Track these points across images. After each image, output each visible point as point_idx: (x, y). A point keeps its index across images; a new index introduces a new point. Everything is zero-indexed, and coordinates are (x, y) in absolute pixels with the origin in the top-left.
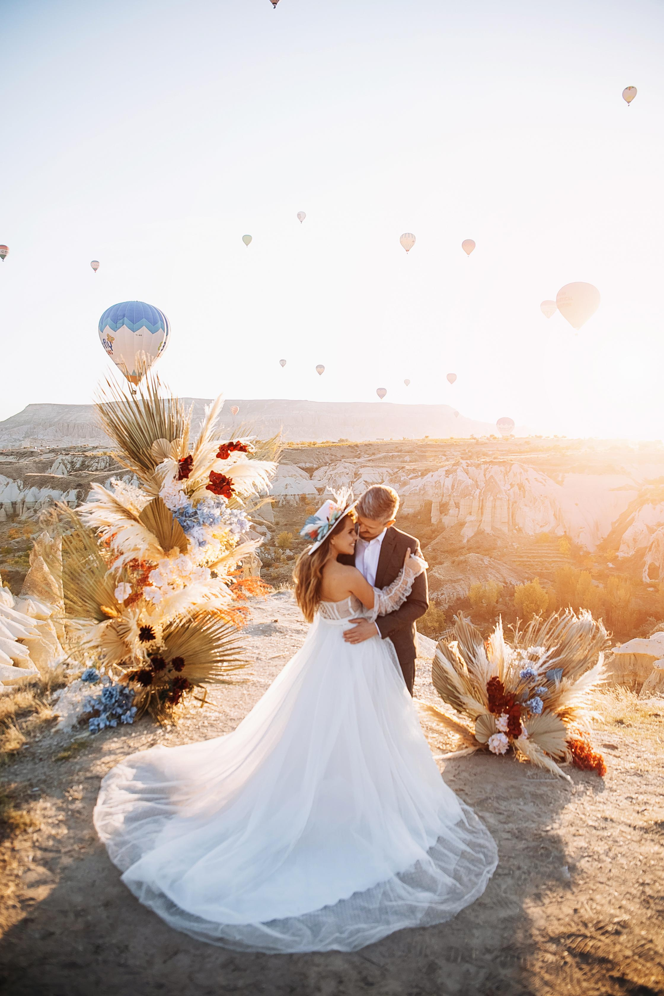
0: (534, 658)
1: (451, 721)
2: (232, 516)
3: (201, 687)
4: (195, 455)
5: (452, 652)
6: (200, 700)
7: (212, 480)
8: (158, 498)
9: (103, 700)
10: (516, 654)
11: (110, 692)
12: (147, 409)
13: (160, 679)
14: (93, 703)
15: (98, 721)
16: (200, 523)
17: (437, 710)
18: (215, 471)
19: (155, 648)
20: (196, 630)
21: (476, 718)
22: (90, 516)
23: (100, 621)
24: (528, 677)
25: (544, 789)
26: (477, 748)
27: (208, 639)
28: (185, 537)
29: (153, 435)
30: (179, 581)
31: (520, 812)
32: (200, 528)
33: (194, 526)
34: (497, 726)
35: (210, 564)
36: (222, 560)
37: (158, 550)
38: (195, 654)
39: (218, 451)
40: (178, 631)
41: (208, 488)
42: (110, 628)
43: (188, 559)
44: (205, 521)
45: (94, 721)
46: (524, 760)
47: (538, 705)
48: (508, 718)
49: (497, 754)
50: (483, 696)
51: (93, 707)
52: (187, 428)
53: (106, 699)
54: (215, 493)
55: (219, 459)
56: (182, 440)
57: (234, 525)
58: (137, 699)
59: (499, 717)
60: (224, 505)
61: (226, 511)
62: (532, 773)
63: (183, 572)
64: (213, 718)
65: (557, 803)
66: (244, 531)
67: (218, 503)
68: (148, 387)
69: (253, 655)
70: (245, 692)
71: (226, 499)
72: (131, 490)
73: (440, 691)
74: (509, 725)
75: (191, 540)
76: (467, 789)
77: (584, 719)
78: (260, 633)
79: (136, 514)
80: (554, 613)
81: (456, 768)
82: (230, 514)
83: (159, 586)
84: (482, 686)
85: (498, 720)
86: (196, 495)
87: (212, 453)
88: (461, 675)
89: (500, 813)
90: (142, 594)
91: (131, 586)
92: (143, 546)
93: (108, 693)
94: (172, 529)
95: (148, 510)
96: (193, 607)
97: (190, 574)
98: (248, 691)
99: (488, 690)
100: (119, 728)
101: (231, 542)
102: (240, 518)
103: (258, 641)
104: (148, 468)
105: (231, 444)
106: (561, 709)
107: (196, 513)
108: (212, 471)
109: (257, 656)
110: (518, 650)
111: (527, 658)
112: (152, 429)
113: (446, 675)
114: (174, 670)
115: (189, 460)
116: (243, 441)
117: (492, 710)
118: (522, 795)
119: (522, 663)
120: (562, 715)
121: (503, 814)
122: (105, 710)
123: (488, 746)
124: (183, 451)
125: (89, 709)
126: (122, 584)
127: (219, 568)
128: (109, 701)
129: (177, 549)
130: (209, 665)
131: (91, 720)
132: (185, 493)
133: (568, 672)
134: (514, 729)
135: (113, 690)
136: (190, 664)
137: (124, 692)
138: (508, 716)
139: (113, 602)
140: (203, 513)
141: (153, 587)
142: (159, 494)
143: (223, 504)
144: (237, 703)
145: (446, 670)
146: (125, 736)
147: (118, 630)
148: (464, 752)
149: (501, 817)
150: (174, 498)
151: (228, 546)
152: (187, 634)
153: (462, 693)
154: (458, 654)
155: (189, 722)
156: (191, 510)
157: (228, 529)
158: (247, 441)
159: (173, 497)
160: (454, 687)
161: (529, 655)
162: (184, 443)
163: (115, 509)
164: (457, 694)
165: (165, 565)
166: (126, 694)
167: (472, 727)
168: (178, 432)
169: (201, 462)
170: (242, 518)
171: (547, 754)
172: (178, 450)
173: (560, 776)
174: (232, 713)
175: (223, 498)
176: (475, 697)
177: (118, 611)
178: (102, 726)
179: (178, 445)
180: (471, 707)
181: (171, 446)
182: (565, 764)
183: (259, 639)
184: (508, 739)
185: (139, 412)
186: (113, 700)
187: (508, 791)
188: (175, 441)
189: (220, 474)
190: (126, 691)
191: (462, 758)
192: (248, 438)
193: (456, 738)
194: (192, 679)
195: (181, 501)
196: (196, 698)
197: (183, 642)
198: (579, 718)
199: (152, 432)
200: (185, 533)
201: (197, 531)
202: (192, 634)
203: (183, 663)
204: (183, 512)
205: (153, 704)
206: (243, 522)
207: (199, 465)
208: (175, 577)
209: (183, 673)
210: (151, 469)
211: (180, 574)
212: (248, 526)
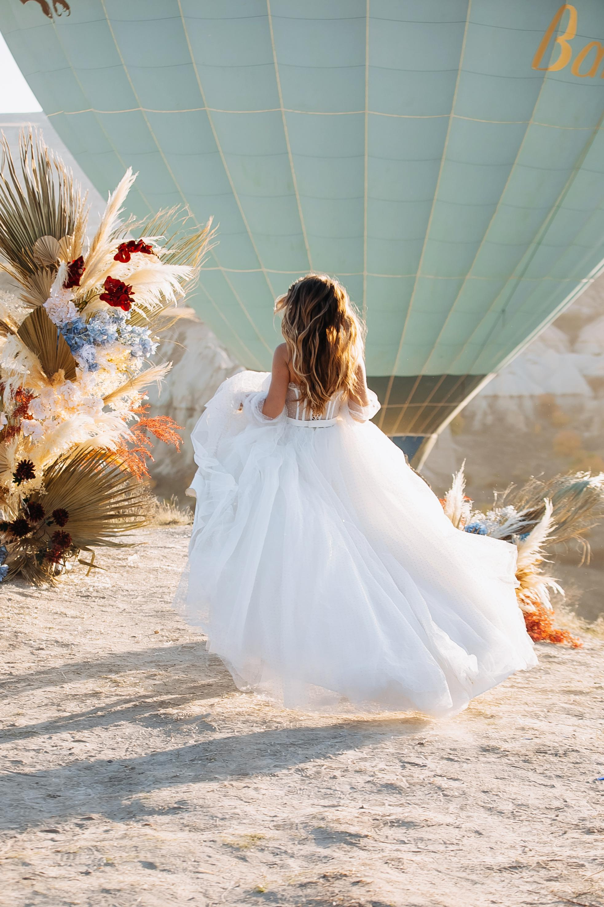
2: (133, 335)
3: (89, 550)
4: (90, 256)
6: (87, 564)
8: (41, 310)
12: (31, 196)
16: (90, 342)
18: (113, 278)
19: (33, 491)
20: (84, 475)
27: (97, 488)
28: (73, 359)
29: (39, 231)
32: (90, 346)
33: (83, 345)
36: (121, 391)
37: (40, 375)
38: (82, 507)
39: (117, 252)
40: (60, 476)
41: (103, 298)
43: (75, 388)
44: (97, 339)
52: (83, 222)
54: (111, 305)
55: (119, 261)
56: (74, 237)
57: (135, 347)
60: (124, 321)
61: (127, 328)
63: (69, 403)
66: (148, 355)
67: (115, 317)
68: (34, 171)
71: (125, 313)
72: (9, 299)
75: (80, 362)
79: (14, 327)
82: (132, 332)
83: (41, 420)
86: (90, 308)
87: (109, 255)
90: (19, 428)
91: (6, 417)
92: (23, 372)
94: (57, 349)
95: (28, 324)
97: (78, 406)
102: (144, 337)
104: (30, 272)
105: (132, 243)
107: (86, 329)
108: (109, 278)
112: (37, 223)
114: (55, 524)
115: (80, 262)
116: (147, 241)
124: (73, 252)
129: (62, 374)
130: (99, 521)
132: (75, 305)
136: (75, 519)
140: (94, 329)
141: (33, 421)
142: (44, 305)
143: (122, 319)
150: (61, 311)
152: (72, 481)
158: (153, 240)
159: (60, 309)
162: (75, 242)
165: (48, 395)
168: (71, 226)
169: (94, 266)
170: (145, 337)
172: (68, 250)
175: (120, 311)
179: (68, 244)
181: (59, 245)
185: (22, 200)
188: (64, 238)
189: (119, 281)
192: (154, 237)
194: (78, 542)
195: (69, 314)
196: (81, 562)
197: (67, 490)
198: (534, 585)
199: (37, 227)
200: (73, 353)
201: (87, 351)
202: (78, 481)
203: (67, 517)
204: (71, 329)
205: (29, 566)
206: (146, 342)
207: (93, 269)
208: (60, 409)
209: (66, 529)
210: (34, 274)
211: (67, 405)
212: (153, 346)
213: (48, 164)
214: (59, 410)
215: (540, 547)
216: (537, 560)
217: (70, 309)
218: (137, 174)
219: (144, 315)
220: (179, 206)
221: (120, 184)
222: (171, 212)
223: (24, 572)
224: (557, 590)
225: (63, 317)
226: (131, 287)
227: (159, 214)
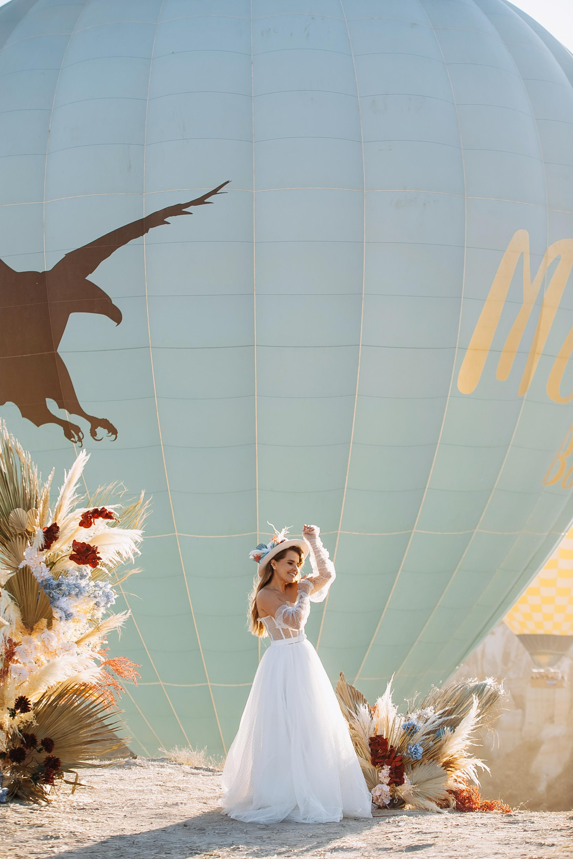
2: (97, 589)
3: (72, 772)
7: (76, 550)
16: (66, 594)
18: (77, 541)
19: (27, 722)
20: (66, 708)
27: (78, 718)
28: (51, 610)
29: (9, 506)
30: (43, 658)
32: (66, 598)
33: (60, 597)
34: (380, 778)
36: (87, 637)
38: (65, 735)
39: (81, 519)
40: (45, 711)
41: (72, 558)
44: (70, 592)
47: (418, 750)
48: (390, 769)
50: (365, 751)
52: (47, 496)
54: (79, 564)
55: (82, 527)
56: (41, 509)
57: (99, 598)
59: (381, 769)
60: (88, 577)
61: (90, 583)
63: (48, 648)
66: (109, 605)
67: (82, 573)
74: (391, 775)
75: (58, 613)
77: (468, 768)
82: (95, 587)
83: (24, 663)
84: (364, 741)
85: (381, 773)
86: (58, 568)
87: (74, 522)
90: (9, 670)
94: (37, 601)
95: (12, 582)
97: (56, 650)
99: (370, 745)
102: (106, 590)
104: (7, 538)
105: (96, 510)
106: (445, 758)
107: (60, 584)
108: (74, 541)
114: (44, 751)
115: (54, 528)
116: (109, 508)
117: (374, 764)
120: (446, 765)
129: (42, 624)
130: (79, 747)
132: (47, 565)
136: (58, 748)
138: (390, 767)
140: (67, 584)
141: (19, 664)
142: (18, 567)
143: (86, 576)
152: (55, 714)
156: (54, 582)
157: (92, 603)
158: (112, 508)
162: (43, 512)
165: (29, 642)
168: (32, 502)
170: (109, 590)
172: (35, 520)
175: (88, 569)
179: (36, 514)
181: (27, 516)
184: (390, 789)
188: (32, 510)
189: (84, 543)
192: (112, 506)
194: (61, 763)
195: (42, 573)
196: (67, 782)
197: (51, 722)
198: (464, 767)
199: (6, 501)
200: (51, 605)
201: (63, 602)
202: (61, 713)
203: (53, 745)
204: (47, 584)
205: (22, 789)
206: (109, 594)
207: (64, 533)
209: (54, 754)
210: (10, 541)
211: (46, 650)
212: (114, 597)
213: (11, 450)
214: (39, 655)
215: (469, 734)
216: (466, 746)
217: (44, 569)
218: (89, 455)
219: (107, 572)
220: (116, 482)
221: (75, 463)
222: (110, 487)
223: (20, 794)
224: (484, 768)
225: (38, 576)
226: (97, 547)
227: (99, 490)
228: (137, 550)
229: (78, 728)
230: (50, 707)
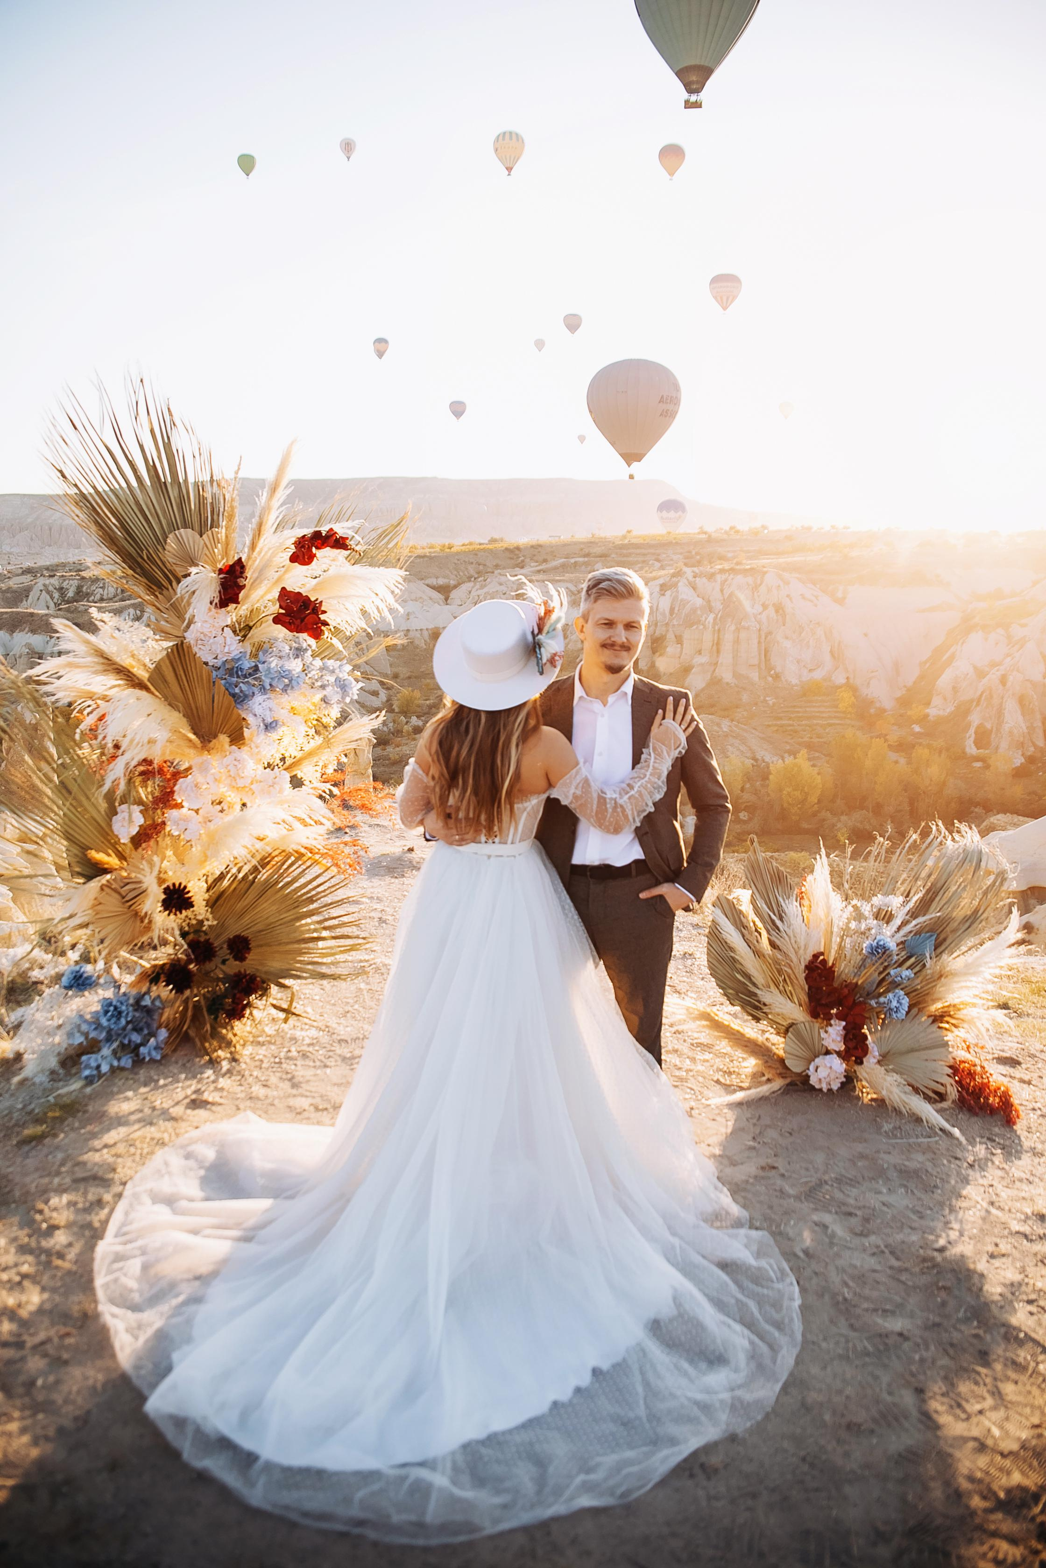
0: (885, 916)
1: (743, 1035)
2: (324, 672)
3: (284, 986)
4: (249, 558)
5: (741, 912)
6: (283, 1010)
7: (284, 605)
8: (182, 643)
9: (104, 1022)
10: (850, 908)
11: (116, 1008)
12: (153, 473)
13: (207, 973)
14: (84, 1027)
15: (96, 1060)
16: (264, 689)
17: (716, 1018)
18: (289, 589)
19: (194, 922)
20: (269, 886)
21: (786, 1030)
22: (58, 683)
23: (89, 878)
24: (879, 951)
25: (918, 1160)
26: (788, 1080)
27: (291, 902)
28: (240, 715)
29: (168, 524)
30: (233, 797)
31: (885, 1209)
32: (266, 697)
33: (253, 693)
34: (823, 1042)
35: (289, 762)
36: (310, 754)
37: (190, 741)
38: (270, 927)
39: (293, 549)
40: (235, 888)
41: (277, 620)
42: (105, 889)
43: (245, 756)
44: (274, 684)
45: (92, 1060)
46: (872, 1100)
47: (901, 1004)
48: (844, 1028)
49: (825, 1090)
50: (799, 990)
51: (86, 1035)
52: (232, 507)
53: (109, 1020)
54: (291, 631)
55: (296, 564)
56: (224, 531)
57: (329, 689)
58: (167, 1014)
59: (827, 1026)
60: (309, 653)
61: (314, 663)
62: (891, 1126)
63: (238, 780)
64: (307, 1041)
65: (947, 1186)
66: (348, 700)
67: (297, 649)
68: (152, 431)
69: (373, 914)
70: (363, 986)
71: (312, 642)
72: (130, 629)
73: (721, 984)
74: (846, 1039)
75: (250, 719)
76: (780, 1163)
77: (979, 1024)
78: (382, 872)
79: (143, 675)
80: (911, 832)
81: (755, 1121)
82: (321, 669)
83: (196, 808)
84: (796, 972)
85: (826, 1032)
86: (256, 635)
87: (281, 555)
88: (758, 953)
89: (850, 1214)
90: (164, 823)
91: (141, 812)
92: (161, 735)
93: (112, 1008)
94: (213, 701)
95: (164, 668)
96: (259, 845)
97: (252, 783)
98: (368, 984)
99: (806, 978)
100: (136, 1070)
101: (325, 720)
102: (341, 676)
103: (381, 886)
104: (160, 586)
105: (317, 535)
106: (936, 1007)
107: (256, 669)
108: (283, 589)
109: (380, 915)
110: (854, 902)
111: (871, 917)
112: (164, 512)
113: (732, 954)
114: (232, 960)
115: (238, 568)
116: (341, 530)
117: (814, 1013)
118: (881, 1173)
119: (863, 927)
120: (938, 1018)
121: (856, 1215)
122: (109, 1039)
123: (808, 1077)
124: (226, 553)
125: (79, 1039)
126: (124, 807)
127: (305, 770)
128: (115, 1023)
129: (224, 739)
130: (296, 946)
131: (84, 1058)
132: (234, 632)
133: (945, 940)
134: (856, 1048)
135: (122, 1003)
136: (261, 946)
137: (143, 1003)
138: (844, 1023)
139: (110, 842)
140: (269, 668)
141: (184, 811)
142: (186, 634)
143: (306, 650)
144: (350, 1009)
145: (732, 945)
146: (145, 1085)
147: (124, 894)
148: (764, 1089)
149: (853, 1221)
150: (214, 643)
151: (320, 728)
152: (252, 893)
153: (760, 986)
154: (752, 916)
155: (262, 1051)
156: (247, 664)
157: (318, 696)
158: (349, 528)
159: (211, 641)
160: (748, 977)
161: (875, 910)
162: (227, 537)
163: (100, 668)
164: (753, 989)
165: (204, 769)
166: (145, 1006)
167: (778, 1044)
168: (215, 517)
169: (261, 571)
170: (344, 675)
171: (916, 1090)
172: (216, 550)
173: (941, 1129)
174: (341, 1028)
175: (305, 639)
176: (783, 992)
177: (122, 857)
178: (105, 1068)
179: (215, 540)
180: (777, 1010)
181: (202, 542)
182: (945, 1105)
183: (382, 883)
184: (844, 1065)
185: (138, 478)
186: (123, 1021)
187: (854, 1164)
188: (210, 532)
189: (299, 594)
190: (147, 1001)
191: (762, 1100)
192: (349, 524)
193: (751, 1064)
194: (266, 973)
195: (227, 648)
196: (275, 1006)
197: (246, 906)
198: (971, 1023)
199: (165, 518)
200: (239, 706)
201: (261, 703)
202: (262, 893)
203: (249, 945)
204: (233, 669)
205: (198, 1020)
206: (346, 682)
207: (257, 578)
208: (224, 790)
209: (249, 964)
210: (168, 589)
211: (234, 783)
212: (355, 689)
213: (172, 423)
216: (985, 992)
217: (228, 641)
225: (218, 652)
226: (322, 601)
228: (396, 606)
229: (292, 917)
230: (243, 882)
